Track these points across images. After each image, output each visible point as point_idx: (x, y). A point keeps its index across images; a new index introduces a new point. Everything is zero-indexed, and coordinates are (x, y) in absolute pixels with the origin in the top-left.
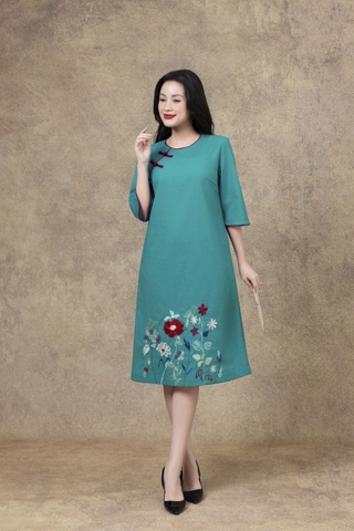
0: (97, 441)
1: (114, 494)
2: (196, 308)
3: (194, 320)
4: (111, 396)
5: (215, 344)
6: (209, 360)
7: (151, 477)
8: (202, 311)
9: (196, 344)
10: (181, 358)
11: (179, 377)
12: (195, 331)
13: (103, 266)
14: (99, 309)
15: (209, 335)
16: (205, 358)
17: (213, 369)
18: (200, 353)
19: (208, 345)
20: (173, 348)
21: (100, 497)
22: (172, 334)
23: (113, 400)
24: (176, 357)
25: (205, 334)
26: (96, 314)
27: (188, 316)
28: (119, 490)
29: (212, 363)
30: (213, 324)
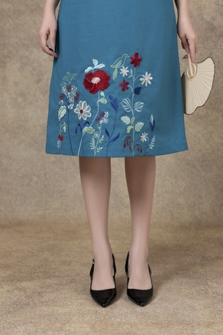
0: (20, 223)
1: (25, 284)
2: (127, 56)
3: (125, 71)
4: (35, 179)
5: (148, 106)
6: (140, 125)
7: (70, 262)
8: (136, 61)
9: (126, 103)
10: (104, 120)
11: (100, 145)
12: (124, 85)
13: (27, 53)
14: (23, 95)
15: (142, 92)
16: (136, 122)
17: (144, 138)
18: (130, 115)
19: (139, 106)
20: (93, 108)
21: (6, 287)
22: (93, 89)
23: (37, 183)
24: (98, 120)
25: (137, 91)
26: (20, 99)
27: (117, 66)
28: (31, 279)
29: (143, 130)
30: (147, 79)
